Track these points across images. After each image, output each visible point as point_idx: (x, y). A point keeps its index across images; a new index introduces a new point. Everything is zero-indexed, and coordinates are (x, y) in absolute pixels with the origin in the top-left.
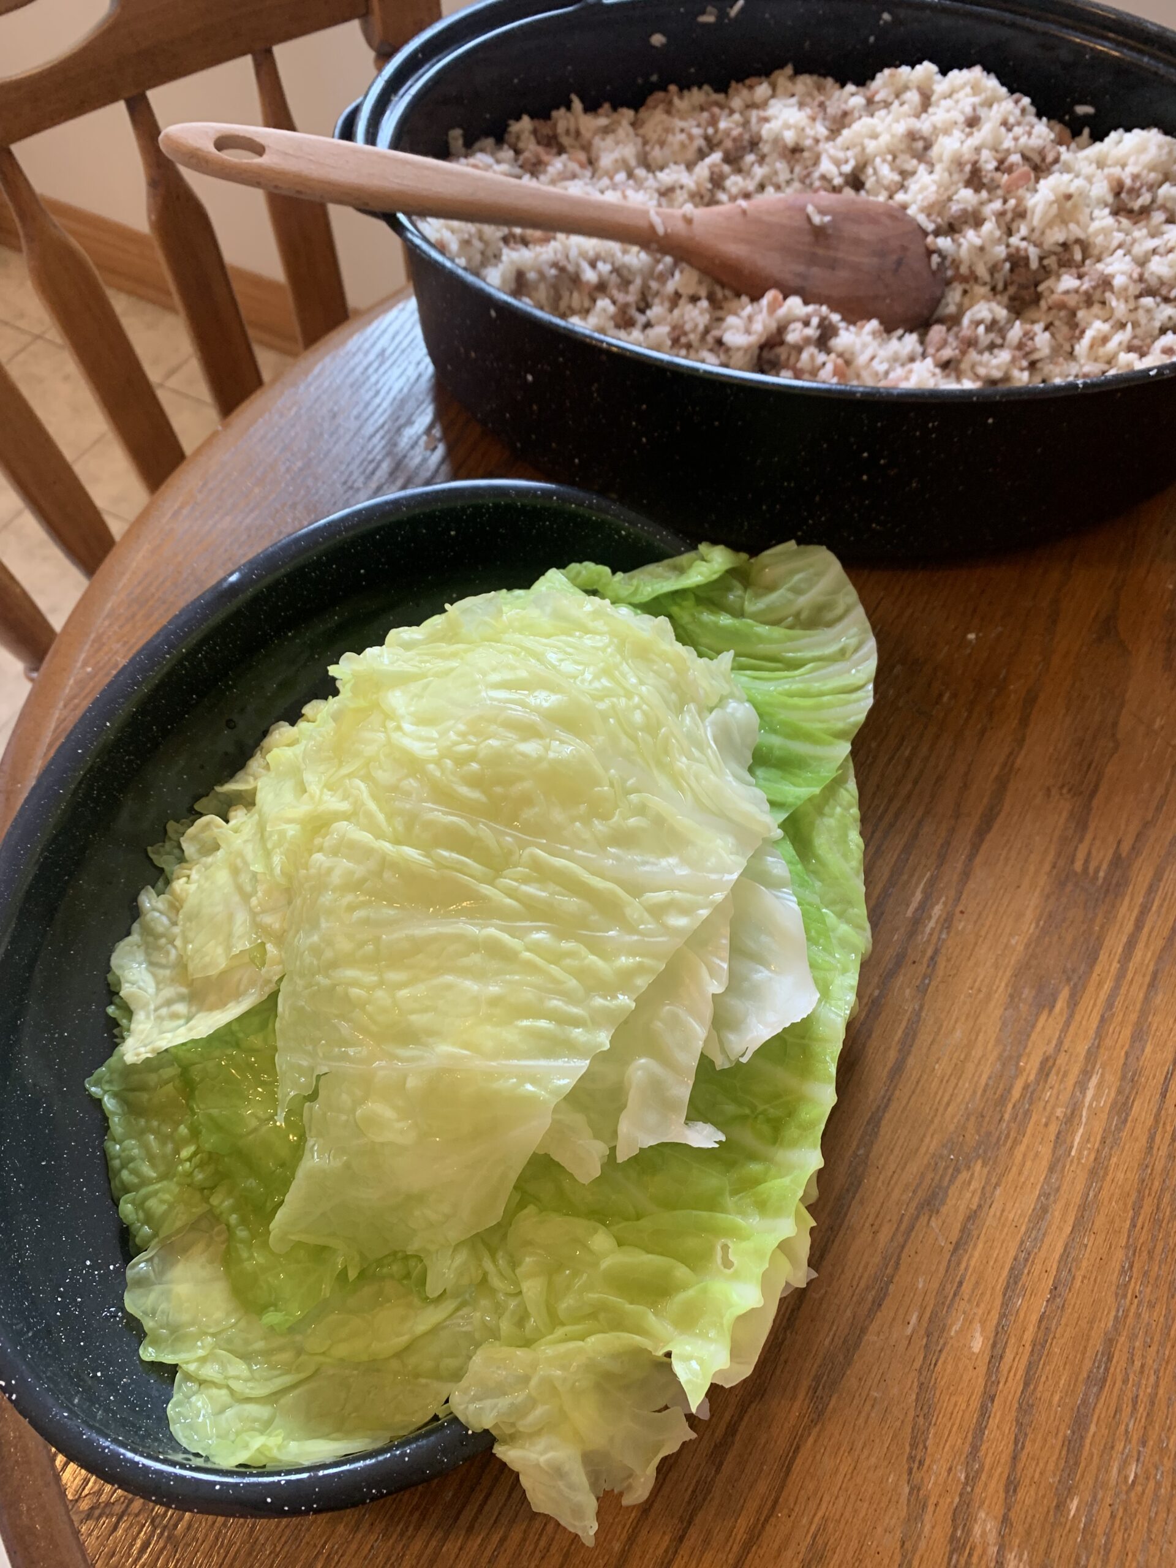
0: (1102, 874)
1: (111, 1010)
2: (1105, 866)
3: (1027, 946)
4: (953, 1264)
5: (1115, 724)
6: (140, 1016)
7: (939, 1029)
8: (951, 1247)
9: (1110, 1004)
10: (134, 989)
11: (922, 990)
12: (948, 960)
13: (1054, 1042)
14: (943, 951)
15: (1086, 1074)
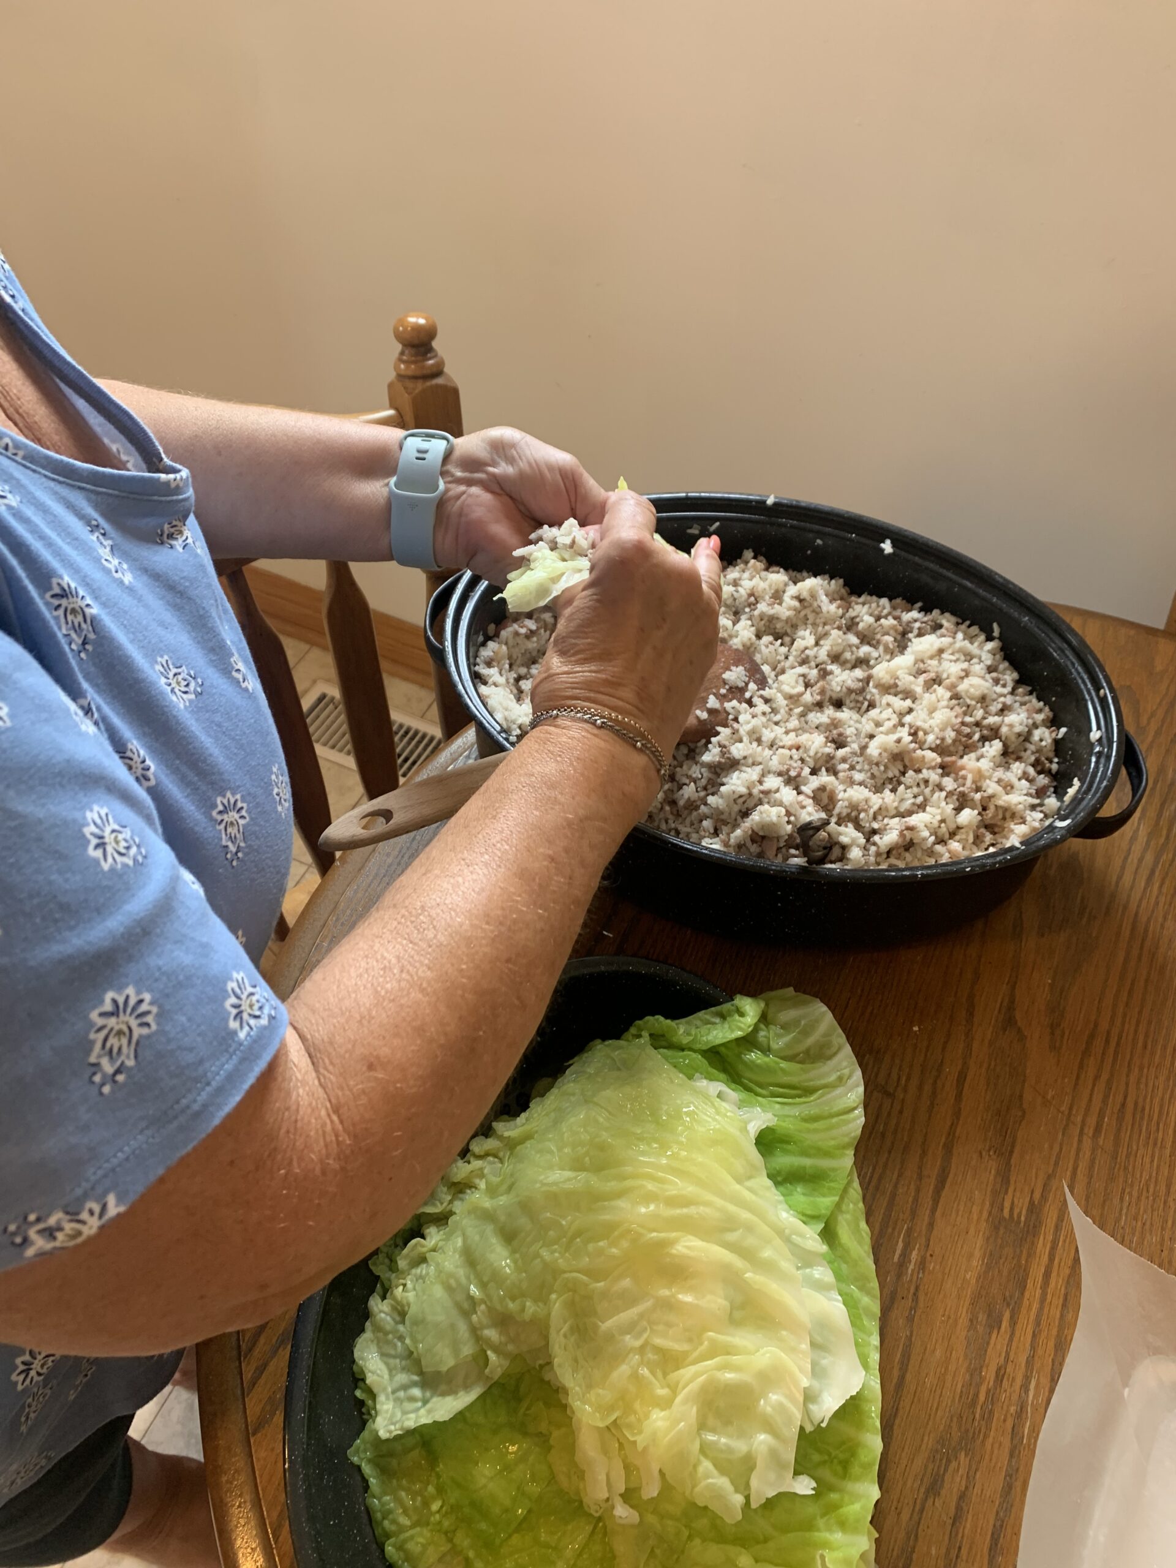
0: (1023, 1219)
1: (358, 1393)
2: (1024, 1212)
3: (977, 1281)
4: (953, 1534)
5: (1021, 1096)
6: (381, 1398)
7: (925, 1350)
8: (951, 1521)
9: (1038, 1323)
10: (375, 1377)
11: (910, 1319)
12: (926, 1294)
13: (1003, 1355)
14: (921, 1287)
15: (1027, 1379)
